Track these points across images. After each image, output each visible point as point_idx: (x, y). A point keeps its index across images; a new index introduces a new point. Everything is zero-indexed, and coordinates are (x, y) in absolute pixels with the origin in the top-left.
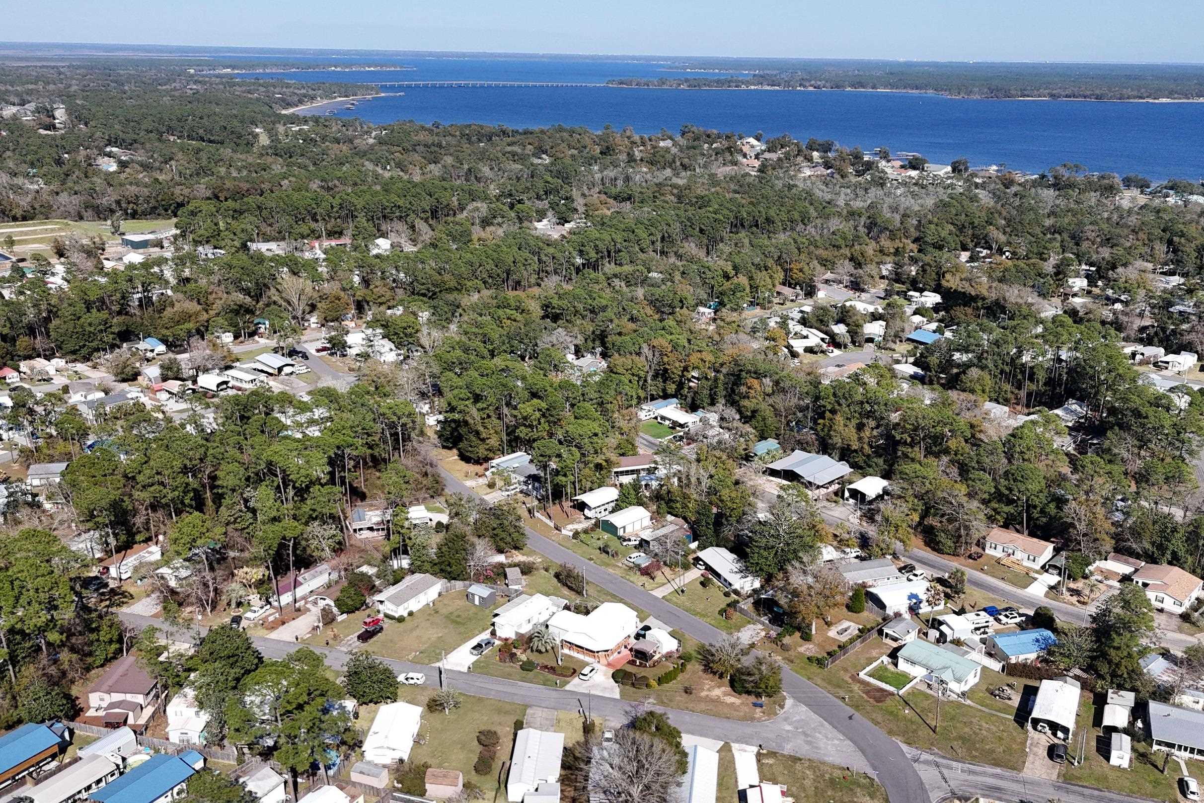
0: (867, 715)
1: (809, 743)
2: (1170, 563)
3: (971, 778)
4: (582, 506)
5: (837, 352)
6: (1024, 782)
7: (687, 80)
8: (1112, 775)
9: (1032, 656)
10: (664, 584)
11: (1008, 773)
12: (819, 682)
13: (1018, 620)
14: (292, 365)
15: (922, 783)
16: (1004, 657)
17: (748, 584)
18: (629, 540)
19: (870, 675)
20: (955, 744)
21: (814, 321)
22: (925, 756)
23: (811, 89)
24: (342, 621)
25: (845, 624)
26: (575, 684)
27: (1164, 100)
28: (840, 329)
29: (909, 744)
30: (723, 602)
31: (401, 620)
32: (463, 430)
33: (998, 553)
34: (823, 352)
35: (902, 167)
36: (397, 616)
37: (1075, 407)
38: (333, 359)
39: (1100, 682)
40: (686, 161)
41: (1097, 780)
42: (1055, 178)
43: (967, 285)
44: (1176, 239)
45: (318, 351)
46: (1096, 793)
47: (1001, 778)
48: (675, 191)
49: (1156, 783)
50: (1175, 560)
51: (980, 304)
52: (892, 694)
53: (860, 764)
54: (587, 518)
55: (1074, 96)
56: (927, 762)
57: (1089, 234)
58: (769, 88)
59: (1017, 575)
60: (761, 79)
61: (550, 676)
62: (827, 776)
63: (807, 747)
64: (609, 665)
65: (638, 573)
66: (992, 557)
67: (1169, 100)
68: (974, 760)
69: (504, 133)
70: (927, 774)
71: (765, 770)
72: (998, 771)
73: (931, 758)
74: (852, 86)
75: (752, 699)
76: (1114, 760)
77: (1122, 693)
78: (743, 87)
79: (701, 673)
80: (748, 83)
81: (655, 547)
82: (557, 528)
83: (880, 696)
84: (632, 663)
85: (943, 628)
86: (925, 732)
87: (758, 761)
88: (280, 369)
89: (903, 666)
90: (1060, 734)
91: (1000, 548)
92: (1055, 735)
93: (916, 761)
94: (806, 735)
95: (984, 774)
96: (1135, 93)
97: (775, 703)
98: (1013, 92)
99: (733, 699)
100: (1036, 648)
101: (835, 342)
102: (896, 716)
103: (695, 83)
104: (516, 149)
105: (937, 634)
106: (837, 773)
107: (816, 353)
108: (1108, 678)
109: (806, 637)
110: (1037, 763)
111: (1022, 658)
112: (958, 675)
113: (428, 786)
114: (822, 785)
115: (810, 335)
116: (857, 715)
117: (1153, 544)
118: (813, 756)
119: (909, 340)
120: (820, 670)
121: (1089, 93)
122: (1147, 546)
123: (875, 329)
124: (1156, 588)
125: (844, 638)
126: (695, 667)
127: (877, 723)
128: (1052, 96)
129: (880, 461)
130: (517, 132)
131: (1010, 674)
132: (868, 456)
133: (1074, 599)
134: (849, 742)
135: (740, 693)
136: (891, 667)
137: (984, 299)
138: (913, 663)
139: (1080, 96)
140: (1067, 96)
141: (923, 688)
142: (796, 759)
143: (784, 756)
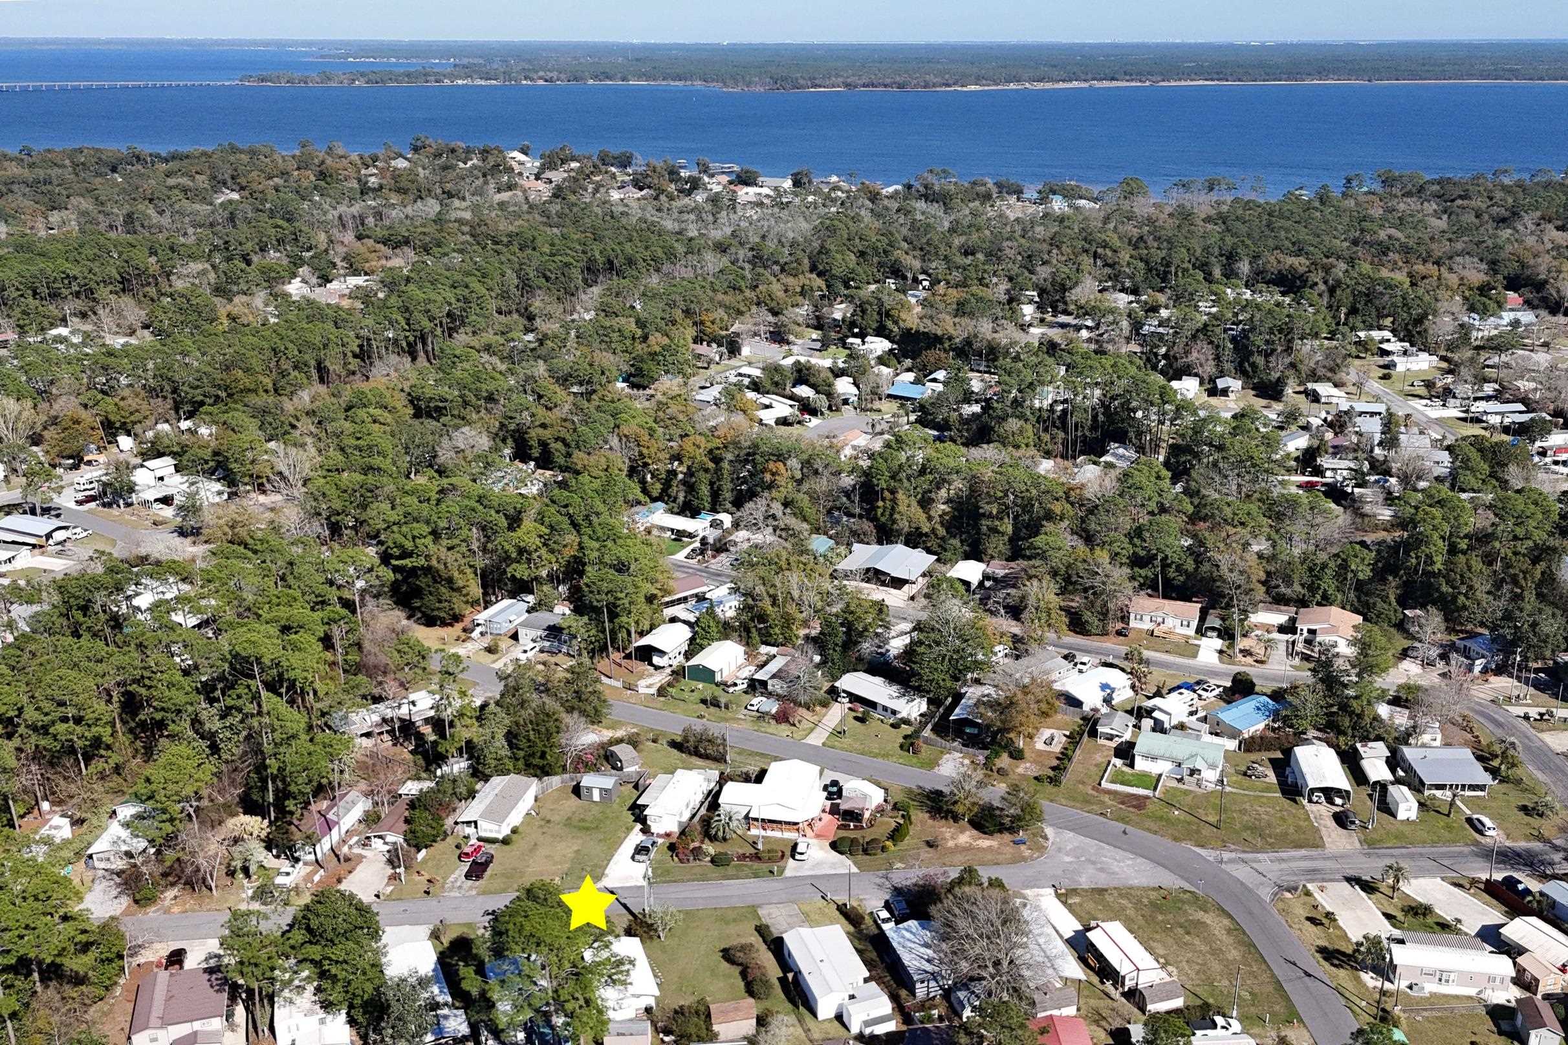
0: (1137, 825)
1: (1102, 870)
2: (1319, 604)
3: (1284, 866)
4: (646, 654)
5: (815, 422)
6: (1335, 858)
7: (362, 75)
8: (1407, 830)
9: (1261, 726)
10: (812, 730)
11: (1313, 852)
12: (1064, 801)
13: (1217, 692)
14: (66, 528)
15: (1242, 884)
16: (1233, 734)
17: (914, 708)
18: (735, 685)
19: (1112, 782)
20: (1245, 835)
21: (768, 385)
22: (1226, 856)
23: (541, 82)
24: (425, 860)
25: (1047, 733)
26: (791, 867)
27: (973, 88)
28: (804, 391)
29: (1203, 846)
30: (897, 737)
31: (505, 841)
32: (423, 581)
33: (1147, 625)
34: (799, 422)
35: (731, 183)
36: (501, 837)
37: (1121, 451)
38: (115, 511)
39: (1342, 739)
40: (448, 186)
41: (1396, 837)
42: (926, 187)
43: (928, 322)
44: (1100, 250)
45: (80, 503)
46: (1404, 851)
47: (1312, 858)
48: (466, 229)
49: (1449, 827)
50: (1326, 601)
51: (946, 345)
52: (1147, 797)
53: (1170, 881)
54: (657, 668)
55: (873, 85)
56: (1231, 861)
57: (1008, 251)
58: (483, 83)
59: (1177, 645)
60: (469, 71)
61: (756, 865)
62: (1145, 901)
63: (1103, 875)
64: (818, 836)
65: (773, 722)
66: (1140, 630)
67: (978, 88)
68: (1273, 847)
69: (138, 158)
70: (1241, 872)
71: (1078, 909)
72: (1303, 852)
73: (1233, 855)
74: (596, 77)
75: (1007, 837)
76: (1402, 815)
77: (1370, 744)
78: (447, 82)
79: (930, 822)
80: (453, 77)
81: (775, 686)
82: (629, 687)
83: (1139, 803)
84: (845, 827)
85: (1156, 714)
86: (1207, 831)
87: (1064, 903)
88: (49, 536)
89: (1141, 764)
90: (1338, 801)
91: (1147, 618)
92: (1332, 803)
93: (1221, 862)
94: (1094, 863)
95: (1293, 859)
96: (938, 80)
97: (1034, 835)
98: (801, 82)
99: (985, 842)
100: (1260, 715)
101: (808, 408)
102: (1168, 820)
103: (377, 78)
104: (184, 181)
105: (1152, 722)
106: (1153, 895)
107: (791, 424)
108: (1350, 731)
109: (1017, 755)
110: (1333, 835)
111: (1252, 730)
112: (1210, 761)
113: (715, 1028)
114: (1147, 912)
115: (774, 404)
116: (1129, 828)
117: (1303, 585)
118: (1115, 883)
119: (889, 396)
120: (1055, 789)
121: (888, 81)
122: (1297, 587)
123: (844, 386)
124: (1326, 632)
125: (1057, 748)
126: (920, 816)
127: (1155, 833)
128: (847, 85)
129: (956, 542)
130: (158, 156)
131: (1248, 750)
132: (943, 539)
133: (1249, 660)
134: (1140, 860)
135: (991, 834)
136: (1126, 769)
137: (950, 338)
138: (1154, 758)
139: (880, 85)
140: (864, 86)
141: (1174, 784)
142: (1101, 891)
143: (1086, 891)
